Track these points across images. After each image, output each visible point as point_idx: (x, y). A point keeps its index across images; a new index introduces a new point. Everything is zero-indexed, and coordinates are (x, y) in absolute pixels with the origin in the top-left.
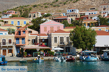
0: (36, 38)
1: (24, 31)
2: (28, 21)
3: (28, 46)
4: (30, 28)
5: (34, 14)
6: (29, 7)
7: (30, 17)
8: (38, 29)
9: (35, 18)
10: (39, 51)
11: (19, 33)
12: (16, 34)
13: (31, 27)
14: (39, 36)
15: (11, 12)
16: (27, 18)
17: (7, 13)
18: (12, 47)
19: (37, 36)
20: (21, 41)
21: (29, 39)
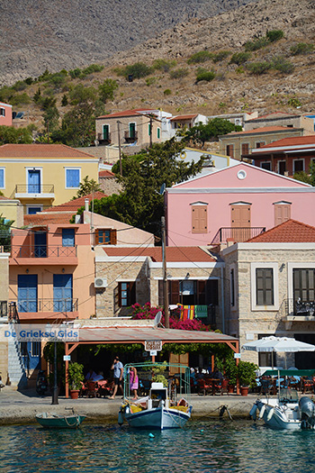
0: (144, 275)
1: (68, 233)
2: (93, 166)
3: (93, 324)
4: (104, 209)
5: (132, 120)
6: (101, 78)
7: (106, 141)
8: (153, 219)
9: (134, 148)
10: (158, 359)
11: (39, 241)
12: (16, 250)
13: (109, 204)
14: (159, 265)
16: (85, 150)
19: (146, 265)
20: (46, 291)
21: (100, 282)
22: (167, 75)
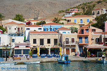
0: (101, 37)
1: (87, 30)
2: (91, 18)
3: (92, 45)
4: (93, 26)
5: (98, 10)
6: (93, 3)
7: (94, 14)
8: (102, 27)
9: (99, 15)
10: (104, 51)
11: (82, 31)
12: (78, 33)
13: (94, 25)
14: (104, 35)
15: (73, 10)
16: (90, 16)
17: (70, 11)
18: (75, 46)
19: (101, 35)
20: (84, 39)
21: (93, 38)
22: (105, 2)
